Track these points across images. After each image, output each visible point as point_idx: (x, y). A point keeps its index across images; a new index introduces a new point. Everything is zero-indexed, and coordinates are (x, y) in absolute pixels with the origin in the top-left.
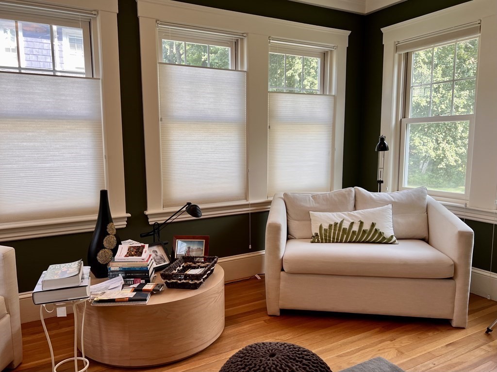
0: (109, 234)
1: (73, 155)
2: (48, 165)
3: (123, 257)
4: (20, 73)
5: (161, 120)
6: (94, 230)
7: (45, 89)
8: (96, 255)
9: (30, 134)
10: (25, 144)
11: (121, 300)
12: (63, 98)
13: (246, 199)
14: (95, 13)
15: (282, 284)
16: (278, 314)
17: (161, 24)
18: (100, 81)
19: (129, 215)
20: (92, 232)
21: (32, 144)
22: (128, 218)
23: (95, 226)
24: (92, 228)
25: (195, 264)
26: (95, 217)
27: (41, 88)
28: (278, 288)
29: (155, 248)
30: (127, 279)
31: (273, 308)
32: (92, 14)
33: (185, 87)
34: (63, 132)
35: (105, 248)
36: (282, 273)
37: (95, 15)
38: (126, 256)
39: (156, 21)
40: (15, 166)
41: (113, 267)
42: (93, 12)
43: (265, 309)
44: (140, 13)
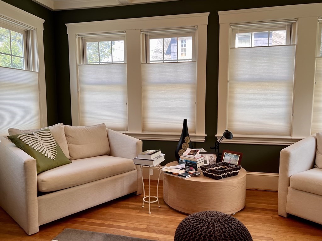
0: (185, 142)
1: (181, 101)
2: (169, 106)
3: (186, 154)
4: (163, 63)
5: (229, 82)
6: (179, 140)
7: (171, 69)
8: (178, 152)
9: (163, 91)
10: (161, 96)
11: (175, 174)
12: (178, 73)
13: (290, 135)
14: (196, 27)
15: (289, 195)
16: (285, 216)
17: (233, 25)
18: (197, 62)
19: (206, 135)
20: (178, 141)
21: (164, 96)
22: (206, 137)
23: (179, 139)
24: (178, 139)
25: (229, 168)
26: (180, 134)
27: (169, 69)
28: (285, 198)
29: (212, 155)
30: (187, 166)
31: (282, 211)
32: (194, 28)
33: (246, 61)
34: (177, 90)
35: (182, 149)
36: (289, 187)
37: (196, 28)
38: (188, 154)
39: (230, 24)
40: (156, 106)
41: (182, 159)
42: (195, 27)
43: (277, 211)
44: (220, 22)
